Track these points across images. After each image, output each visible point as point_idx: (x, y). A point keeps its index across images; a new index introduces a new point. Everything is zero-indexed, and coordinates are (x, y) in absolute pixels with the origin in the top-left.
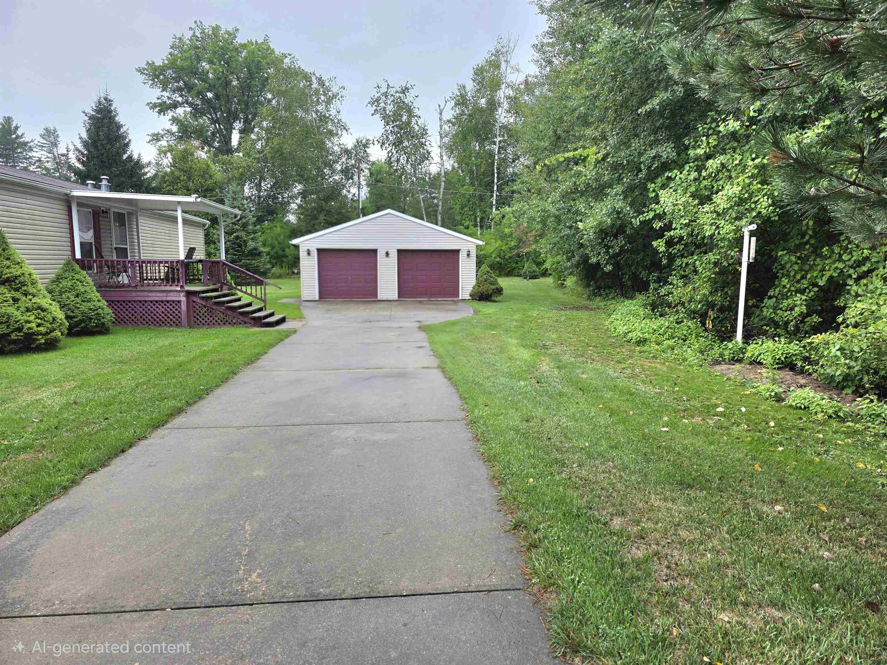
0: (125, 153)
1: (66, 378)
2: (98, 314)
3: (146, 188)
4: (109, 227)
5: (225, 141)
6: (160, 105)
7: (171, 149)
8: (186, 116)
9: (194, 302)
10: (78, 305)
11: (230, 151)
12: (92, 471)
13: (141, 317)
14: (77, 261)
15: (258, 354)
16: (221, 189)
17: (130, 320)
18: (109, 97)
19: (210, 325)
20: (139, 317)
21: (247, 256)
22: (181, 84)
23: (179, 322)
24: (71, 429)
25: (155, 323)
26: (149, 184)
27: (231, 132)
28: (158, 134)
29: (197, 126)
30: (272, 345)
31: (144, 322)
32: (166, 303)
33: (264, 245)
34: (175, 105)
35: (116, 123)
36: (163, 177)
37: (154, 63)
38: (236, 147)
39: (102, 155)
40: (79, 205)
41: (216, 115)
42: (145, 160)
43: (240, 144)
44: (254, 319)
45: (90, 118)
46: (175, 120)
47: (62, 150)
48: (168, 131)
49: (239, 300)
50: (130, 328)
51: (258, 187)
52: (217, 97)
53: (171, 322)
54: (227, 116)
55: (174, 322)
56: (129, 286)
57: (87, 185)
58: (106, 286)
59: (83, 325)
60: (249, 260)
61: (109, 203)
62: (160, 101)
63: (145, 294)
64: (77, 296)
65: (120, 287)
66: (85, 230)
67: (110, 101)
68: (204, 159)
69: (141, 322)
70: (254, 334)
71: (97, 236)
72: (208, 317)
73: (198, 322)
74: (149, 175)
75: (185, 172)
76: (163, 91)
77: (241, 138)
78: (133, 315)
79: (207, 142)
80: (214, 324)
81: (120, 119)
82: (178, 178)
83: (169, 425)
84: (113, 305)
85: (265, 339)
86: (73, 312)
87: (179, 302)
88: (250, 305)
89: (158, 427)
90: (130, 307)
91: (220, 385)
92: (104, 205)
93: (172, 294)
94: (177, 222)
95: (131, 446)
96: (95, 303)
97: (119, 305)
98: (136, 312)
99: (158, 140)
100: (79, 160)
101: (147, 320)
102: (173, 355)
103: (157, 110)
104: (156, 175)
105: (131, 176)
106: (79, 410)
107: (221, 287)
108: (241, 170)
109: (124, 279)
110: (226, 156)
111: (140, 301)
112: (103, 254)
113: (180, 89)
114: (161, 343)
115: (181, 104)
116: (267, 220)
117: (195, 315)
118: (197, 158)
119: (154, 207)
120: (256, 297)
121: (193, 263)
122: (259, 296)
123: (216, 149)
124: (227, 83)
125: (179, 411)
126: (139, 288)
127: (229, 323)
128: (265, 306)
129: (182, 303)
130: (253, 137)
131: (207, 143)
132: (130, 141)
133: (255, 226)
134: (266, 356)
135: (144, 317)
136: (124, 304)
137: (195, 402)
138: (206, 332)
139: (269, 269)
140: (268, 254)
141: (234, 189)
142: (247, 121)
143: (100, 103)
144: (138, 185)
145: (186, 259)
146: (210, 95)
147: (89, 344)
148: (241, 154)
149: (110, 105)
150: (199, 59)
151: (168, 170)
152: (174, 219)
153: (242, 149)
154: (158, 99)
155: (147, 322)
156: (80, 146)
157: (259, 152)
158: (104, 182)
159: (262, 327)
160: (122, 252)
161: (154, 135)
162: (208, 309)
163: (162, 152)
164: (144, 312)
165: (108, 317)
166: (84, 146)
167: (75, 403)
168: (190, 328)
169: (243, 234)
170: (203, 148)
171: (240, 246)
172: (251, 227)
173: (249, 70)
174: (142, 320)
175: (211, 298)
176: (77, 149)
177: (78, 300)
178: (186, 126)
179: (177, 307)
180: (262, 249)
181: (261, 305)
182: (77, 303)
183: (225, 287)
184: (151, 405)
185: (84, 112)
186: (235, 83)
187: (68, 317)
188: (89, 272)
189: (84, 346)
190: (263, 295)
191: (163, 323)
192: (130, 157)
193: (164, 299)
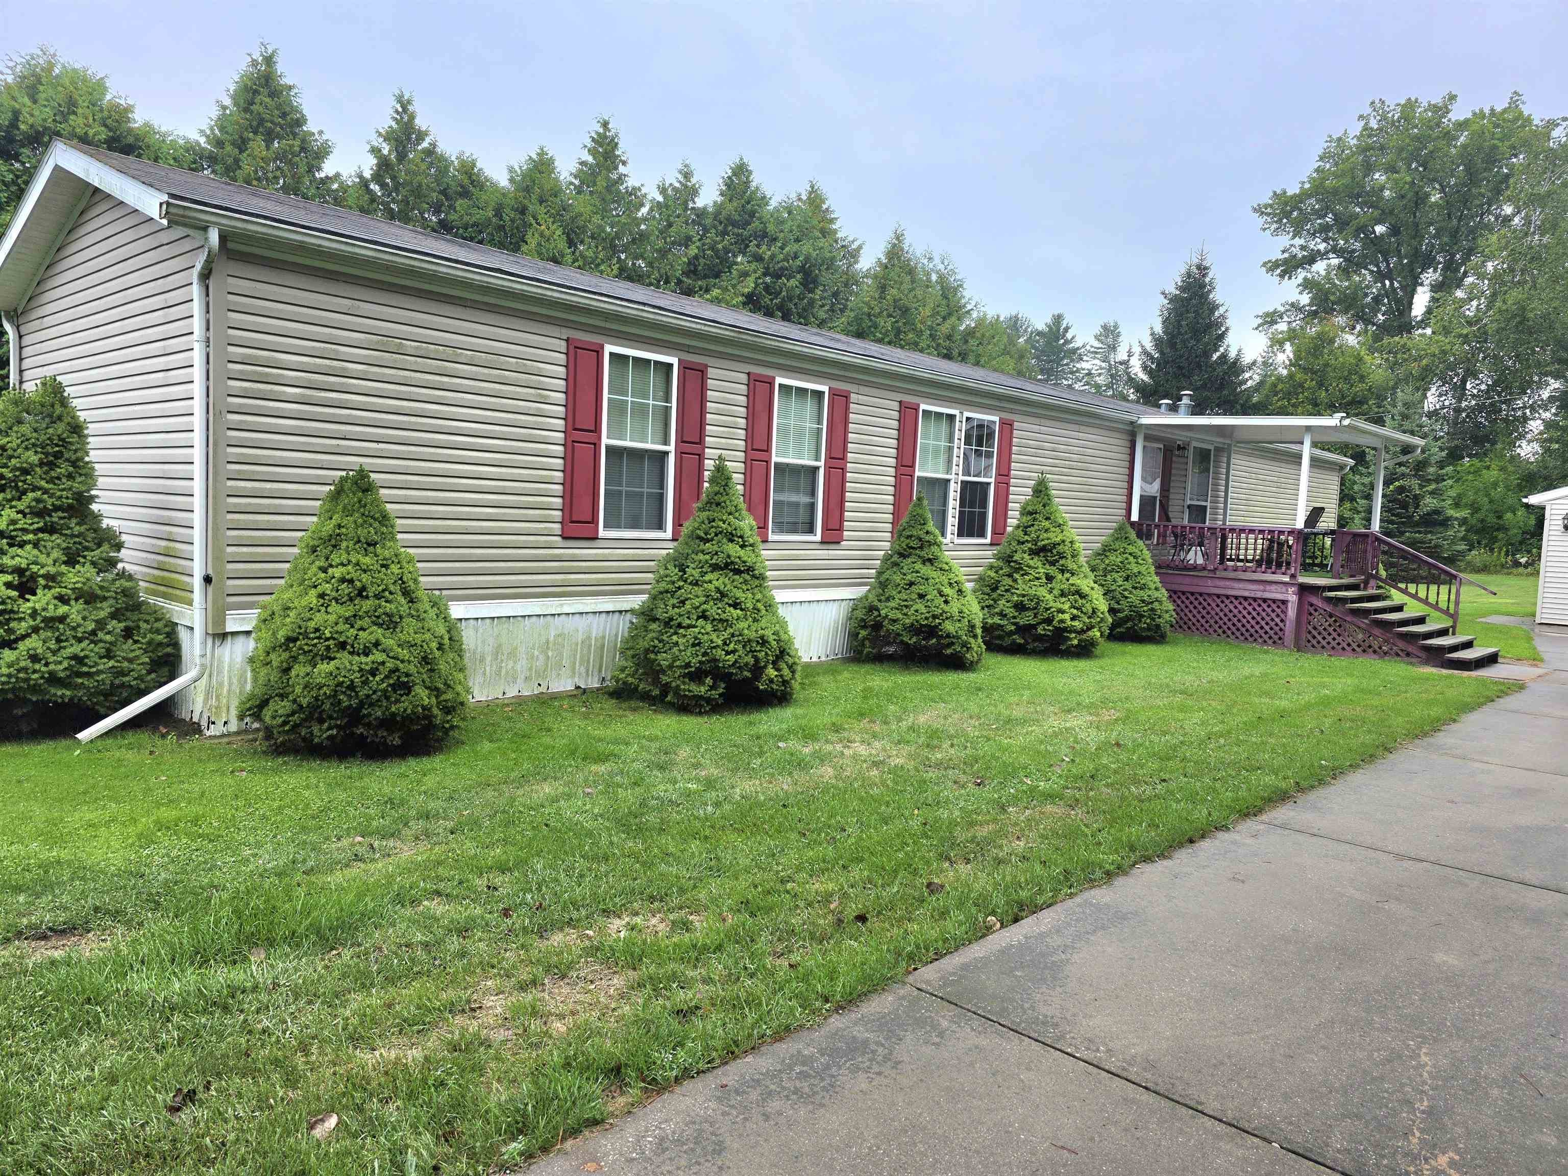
0: (1216, 350)
1: (1105, 701)
2: (1152, 610)
3: (1242, 406)
4: (1183, 473)
5: (1398, 310)
6: (1286, 262)
7: (1292, 336)
8: (1328, 273)
9: (1312, 605)
10: (1126, 593)
11: (1406, 327)
12: (1147, 859)
13: (1216, 622)
14: (1133, 524)
15: (1438, 720)
16: (1380, 398)
17: (1198, 625)
18: (1204, 263)
19: (1337, 649)
20: (1212, 622)
21: (1417, 524)
22: (1329, 219)
23: (1280, 639)
24: (1112, 784)
25: (1238, 634)
26: (1249, 397)
27: (1413, 292)
28: (1275, 312)
29: (1347, 288)
30: (1467, 708)
31: (1220, 631)
32: (1261, 602)
33: (1457, 505)
34: (1311, 259)
35: (1209, 303)
36: (1275, 385)
37: (1285, 192)
38: (1419, 319)
39: (1181, 357)
40: (1147, 438)
41: (1388, 264)
42: (1247, 359)
43: (1429, 311)
44: (1428, 649)
45: (1171, 301)
46: (1307, 285)
47: (1122, 355)
48: (1292, 305)
49: (1399, 608)
50: (1196, 639)
51: (1460, 391)
52: (1394, 231)
53: (1266, 637)
54: (1411, 263)
55: (1270, 638)
56: (1204, 569)
57: (1159, 406)
58: (1168, 567)
59: (1129, 624)
60: (1420, 532)
61: (1189, 434)
62: (1286, 255)
63: (1228, 583)
64: (1127, 579)
65: (1189, 570)
66: (1150, 479)
67: (1206, 268)
68: (1352, 347)
69: (1215, 631)
70: (1427, 679)
71: (1165, 489)
72: (1334, 634)
73: (1314, 642)
74: (1249, 383)
75: (1315, 373)
76: (1294, 237)
77: (1433, 300)
78: (1203, 617)
79: (1363, 317)
80: (1343, 649)
81: (1217, 296)
82: (1301, 385)
83: (1264, 817)
84: (1175, 597)
85: (1451, 693)
86: (1118, 603)
87: (1284, 602)
88: (1421, 620)
89: (1247, 815)
90: (1200, 603)
91: (1358, 766)
92: (1181, 438)
93: (1273, 587)
94: (1300, 464)
95: (1203, 837)
96: (1150, 593)
97: (1183, 598)
98: (1208, 613)
99: (1273, 322)
100: (1145, 368)
101: (1225, 627)
102: (1267, 694)
103: (1279, 271)
104: (1261, 384)
105: (1222, 387)
106: (1123, 757)
107: (1366, 583)
108: (1424, 362)
109: (1195, 556)
110: (1397, 339)
111: (1218, 596)
112: (1171, 515)
113: (1325, 228)
114: (1247, 671)
115: (1323, 255)
116: (1470, 456)
117: (1310, 628)
118: (1340, 347)
119: (1259, 438)
120: (1436, 607)
121: (1316, 534)
122: (1443, 605)
123: (1378, 326)
124: (1420, 200)
125: (1281, 797)
126: (1218, 574)
127: (1375, 652)
128: (1454, 627)
129: (1290, 605)
130: (1460, 294)
131: (1361, 318)
132: (1227, 329)
133: (1442, 468)
134: (1454, 727)
135: (1221, 622)
136: (1192, 598)
137: (1313, 787)
138: (1328, 663)
139: (1462, 553)
140: (1463, 522)
141: (1409, 398)
142: (1450, 267)
143: (1189, 275)
144: (1229, 402)
145: (1306, 527)
146: (1380, 229)
147: (1136, 657)
148: (1429, 331)
149: (1204, 276)
150: (1369, 169)
151: (1285, 372)
152: (1296, 459)
153: (1433, 321)
154: (1283, 252)
155: (1224, 632)
156: (1149, 346)
157: (1470, 323)
158: (1185, 401)
159: (1442, 667)
160: (1199, 512)
161: (1267, 315)
162: (1335, 621)
163: (1277, 342)
164: (1221, 614)
165: (1167, 616)
166: (1156, 345)
167: (1118, 745)
168: (1298, 651)
169: (1414, 483)
170: (1354, 328)
171: (1404, 506)
172: (1431, 470)
173: (1468, 169)
174: (1216, 627)
175: (1344, 600)
176: (1145, 352)
177: (1128, 585)
178: (1327, 293)
179: (1279, 611)
180: (1451, 512)
181: (1446, 623)
182: (1125, 590)
183: (1372, 583)
184: (1233, 773)
185: (1163, 293)
186: (1435, 198)
187: (1112, 611)
188: (1147, 542)
189: (1129, 658)
190: (1452, 606)
191: (1251, 635)
192: (1224, 356)
193: (1259, 595)
